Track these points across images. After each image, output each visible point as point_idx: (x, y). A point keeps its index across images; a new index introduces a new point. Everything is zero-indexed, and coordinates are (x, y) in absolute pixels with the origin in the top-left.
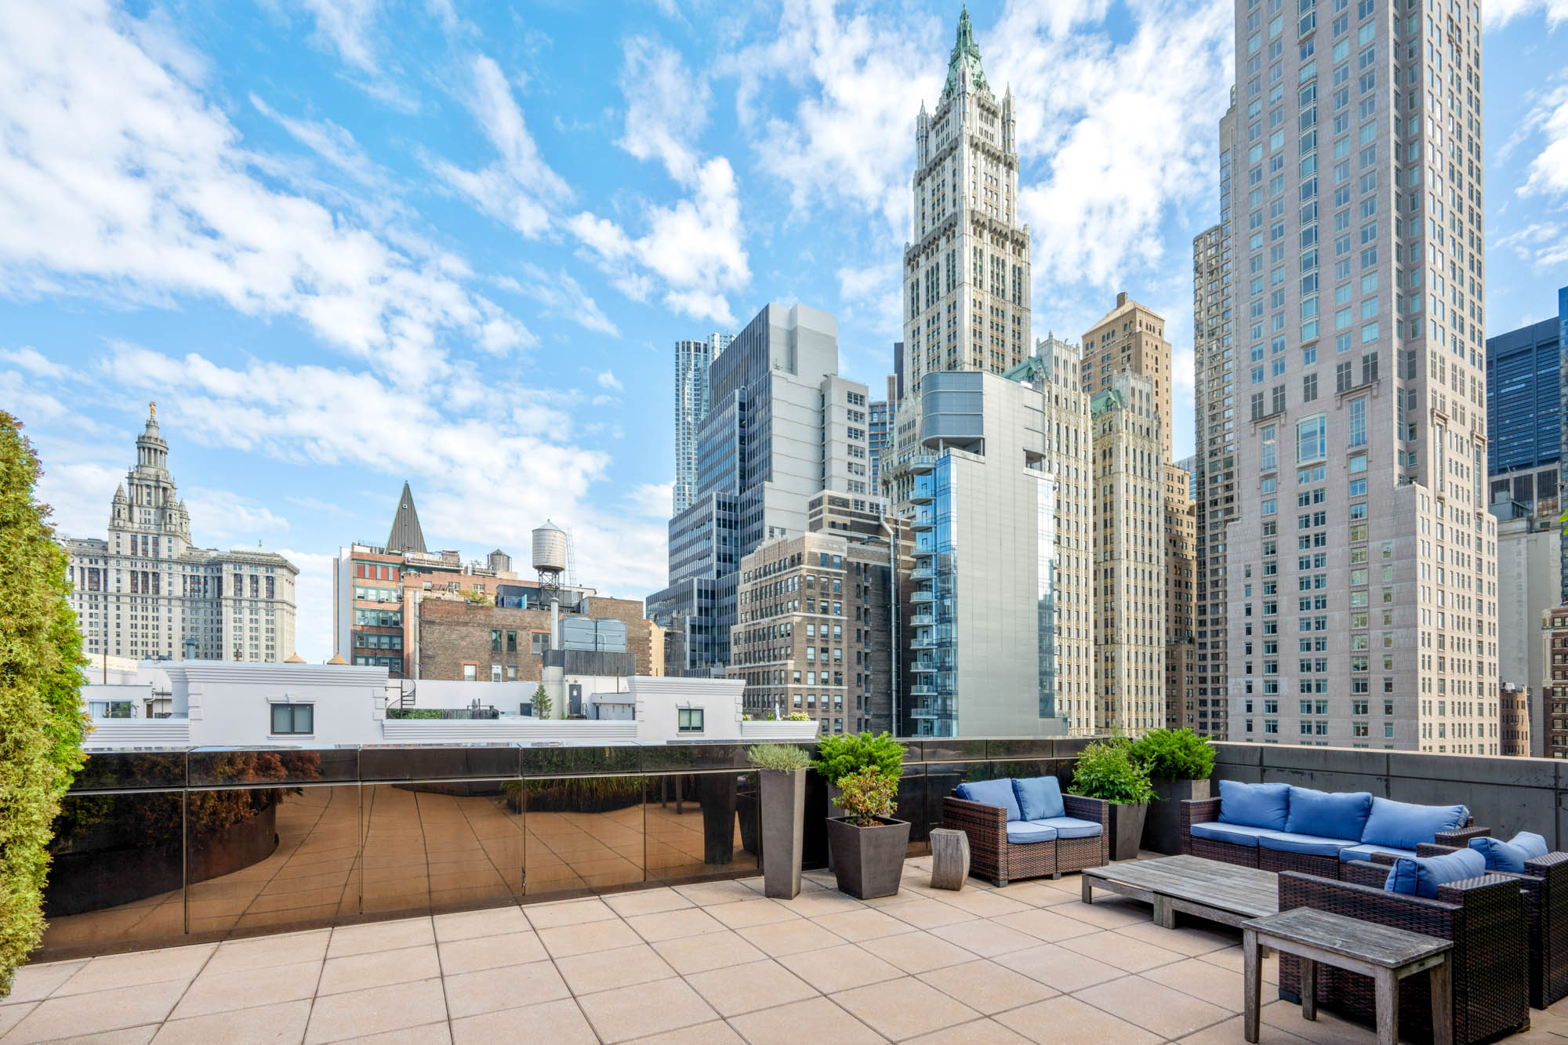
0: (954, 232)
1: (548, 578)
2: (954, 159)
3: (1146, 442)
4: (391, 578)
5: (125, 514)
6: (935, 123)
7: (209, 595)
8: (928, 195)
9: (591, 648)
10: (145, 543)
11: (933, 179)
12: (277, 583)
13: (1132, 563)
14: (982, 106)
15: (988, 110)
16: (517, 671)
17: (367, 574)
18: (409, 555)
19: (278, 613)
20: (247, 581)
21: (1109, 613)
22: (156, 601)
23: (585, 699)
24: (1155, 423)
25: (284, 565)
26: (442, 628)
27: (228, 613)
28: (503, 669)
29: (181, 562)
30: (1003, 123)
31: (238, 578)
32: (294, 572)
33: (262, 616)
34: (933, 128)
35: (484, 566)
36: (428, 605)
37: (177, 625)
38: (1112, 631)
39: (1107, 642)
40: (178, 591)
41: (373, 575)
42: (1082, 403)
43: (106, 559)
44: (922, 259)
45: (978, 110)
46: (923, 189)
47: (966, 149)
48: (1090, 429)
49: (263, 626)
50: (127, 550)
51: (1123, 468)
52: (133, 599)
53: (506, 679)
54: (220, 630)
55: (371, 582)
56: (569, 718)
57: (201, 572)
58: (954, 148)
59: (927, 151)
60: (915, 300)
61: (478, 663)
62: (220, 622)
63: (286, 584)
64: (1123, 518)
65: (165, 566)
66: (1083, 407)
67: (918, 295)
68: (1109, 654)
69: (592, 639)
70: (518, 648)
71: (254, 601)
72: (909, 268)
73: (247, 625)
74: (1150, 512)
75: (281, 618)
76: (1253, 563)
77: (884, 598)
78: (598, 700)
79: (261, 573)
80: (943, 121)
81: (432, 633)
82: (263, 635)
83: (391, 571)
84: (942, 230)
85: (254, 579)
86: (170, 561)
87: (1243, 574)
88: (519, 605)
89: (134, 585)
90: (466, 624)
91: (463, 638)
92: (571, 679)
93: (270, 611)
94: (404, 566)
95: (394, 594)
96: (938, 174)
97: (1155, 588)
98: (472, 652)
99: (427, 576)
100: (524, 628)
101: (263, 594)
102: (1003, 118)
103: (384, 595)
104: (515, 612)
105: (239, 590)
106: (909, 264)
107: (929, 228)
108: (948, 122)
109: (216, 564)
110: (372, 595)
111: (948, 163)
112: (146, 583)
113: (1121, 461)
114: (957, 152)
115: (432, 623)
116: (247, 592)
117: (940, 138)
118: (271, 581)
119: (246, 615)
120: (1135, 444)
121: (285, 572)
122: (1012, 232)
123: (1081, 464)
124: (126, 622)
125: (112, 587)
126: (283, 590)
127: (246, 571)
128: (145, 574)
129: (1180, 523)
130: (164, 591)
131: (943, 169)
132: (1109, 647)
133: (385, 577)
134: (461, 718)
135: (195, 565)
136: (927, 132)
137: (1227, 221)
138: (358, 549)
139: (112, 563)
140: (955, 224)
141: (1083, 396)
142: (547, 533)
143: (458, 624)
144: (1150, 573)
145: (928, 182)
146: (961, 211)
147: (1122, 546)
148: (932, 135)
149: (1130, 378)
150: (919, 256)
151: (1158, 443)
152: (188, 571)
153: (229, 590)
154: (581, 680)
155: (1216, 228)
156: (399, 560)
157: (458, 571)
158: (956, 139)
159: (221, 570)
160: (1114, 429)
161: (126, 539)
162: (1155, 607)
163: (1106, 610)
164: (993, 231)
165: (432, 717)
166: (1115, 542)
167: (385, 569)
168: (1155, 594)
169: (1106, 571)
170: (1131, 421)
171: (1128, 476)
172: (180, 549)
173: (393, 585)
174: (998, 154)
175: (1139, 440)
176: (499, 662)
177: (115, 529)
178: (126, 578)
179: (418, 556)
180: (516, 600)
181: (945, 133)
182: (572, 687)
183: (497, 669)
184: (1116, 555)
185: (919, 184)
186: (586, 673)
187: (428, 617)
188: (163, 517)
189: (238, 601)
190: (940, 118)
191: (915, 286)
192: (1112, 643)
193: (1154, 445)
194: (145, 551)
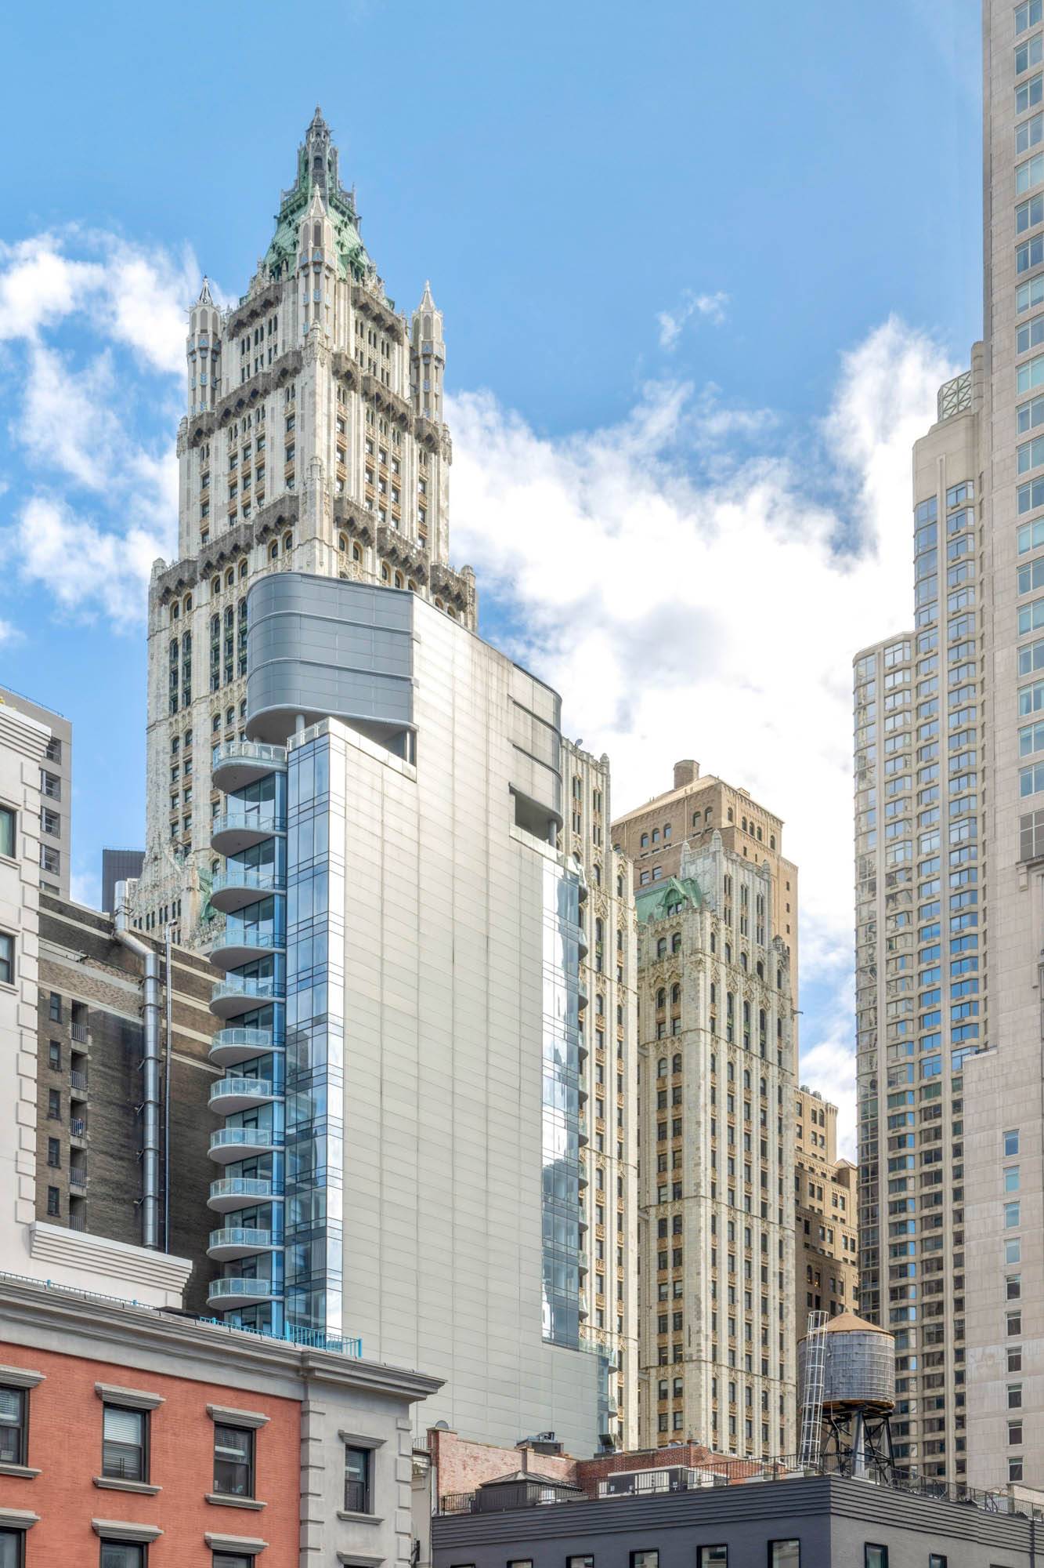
0: (288, 539)
2: (290, 394)
3: (755, 986)
6: (240, 325)
8: (218, 466)
11: (233, 434)
13: (724, 1210)
14: (364, 308)
15: (378, 319)
21: (670, 1305)
24: (776, 956)
30: (414, 360)
34: (232, 336)
38: (677, 1338)
39: (663, 1361)
42: (615, 873)
44: (201, 593)
45: (353, 314)
46: (205, 454)
47: (321, 380)
48: (631, 926)
51: (704, 1022)
58: (287, 373)
59: (216, 382)
60: (179, 675)
64: (705, 1118)
66: (615, 883)
67: (188, 666)
68: (669, 1387)
72: (165, 611)
74: (764, 1123)
76: (1021, 1126)
77: (126, 1088)
80: (263, 321)
84: (256, 531)
87: (1001, 1149)
96: (247, 424)
97: (774, 1266)
102: (412, 350)
106: (164, 600)
107: (219, 526)
108: (273, 325)
111: (275, 402)
113: (699, 1011)
114: (298, 382)
117: (252, 355)
120: (732, 983)
122: (435, 568)
123: (612, 990)
129: (818, 1193)
131: (261, 414)
132: (670, 1371)
136: (219, 343)
137: (930, 626)
140: (294, 519)
141: (615, 860)
144: (764, 1237)
145: (219, 441)
146: (309, 495)
147: (700, 1173)
148: (231, 350)
149: (721, 857)
150: (192, 583)
151: (781, 996)
155: (906, 639)
158: (297, 354)
160: (685, 947)
162: (774, 1304)
163: (662, 1298)
164: (390, 555)
166: (687, 1164)
168: (774, 1282)
169: (662, 1224)
170: (722, 939)
171: (716, 1040)
174: (401, 410)
175: (740, 979)
181: (265, 346)
184: (688, 1190)
185: (194, 443)
190: (254, 314)
191: (179, 648)
192: (678, 1359)
193: (774, 998)
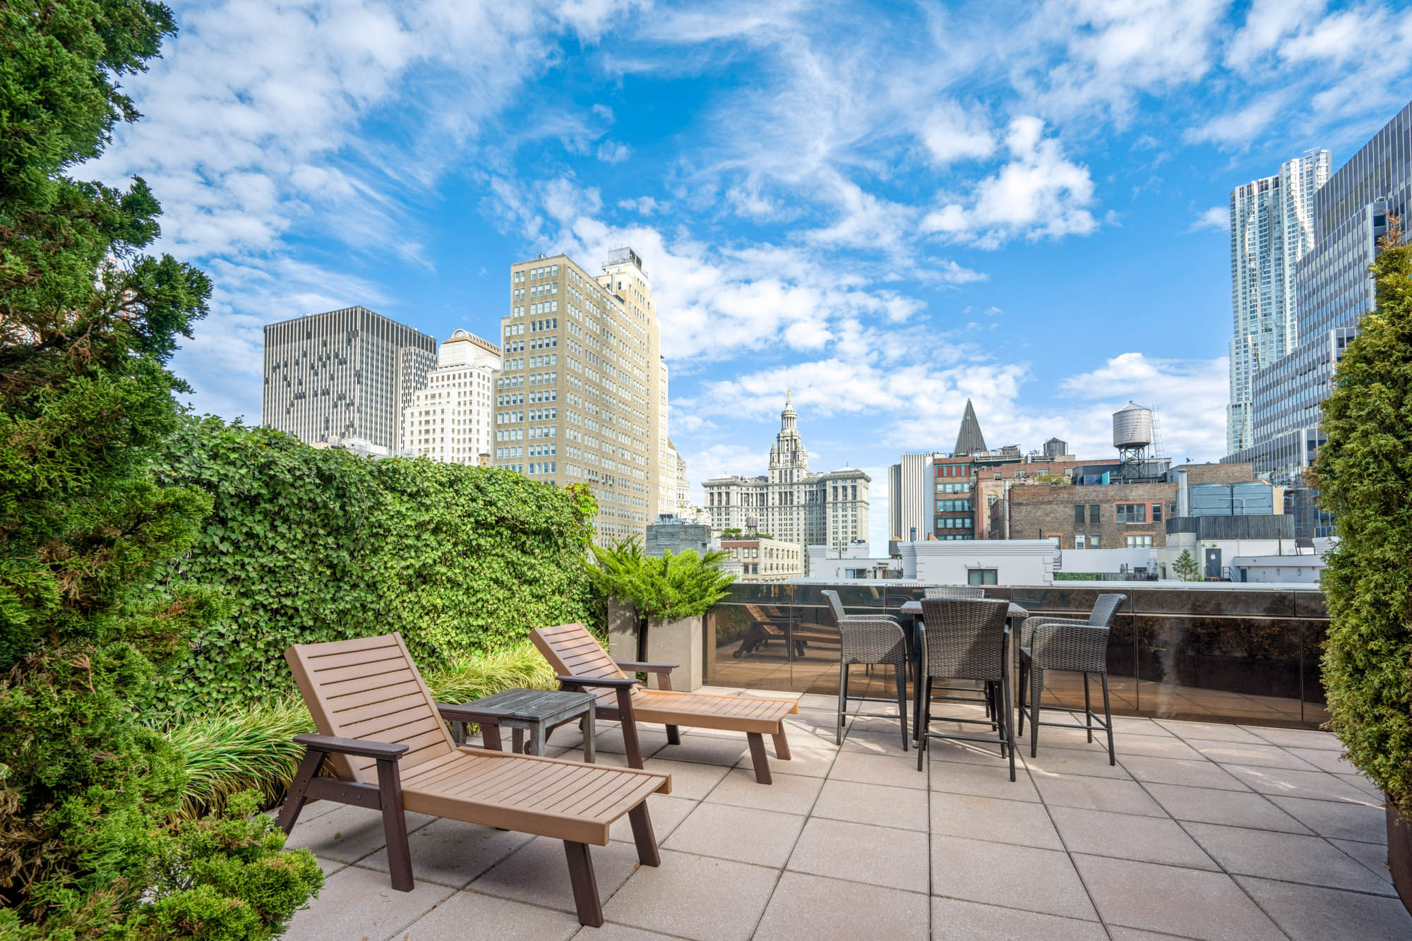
1: (1130, 454)
4: (963, 474)
5: (776, 460)
7: (818, 502)
9: (1228, 512)
10: (786, 475)
12: (858, 489)
16: (1100, 540)
17: (945, 474)
18: (976, 455)
19: (859, 509)
20: (840, 490)
22: (791, 508)
23: (1226, 562)
25: (863, 477)
26: (1029, 508)
27: (830, 512)
28: (1086, 538)
29: (804, 484)
31: (835, 489)
32: (868, 480)
33: (849, 512)
35: (1041, 454)
36: (1016, 491)
37: (802, 522)
40: (803, 502)
41: (949, 474)
43: (767, 487)
49: (850, 518)
50: (777, 481)
52: (780, 508)
53: (1089, 546)
54: (825, 524)
55: (949, 479)
56: (1206, 580)
57: (814, 488)
61: (1061, 534)
62: (825, 518)
63: (864, 489)
65: (796, 487)
69: (1228, 504)
70: (1102, 519)
71: (844, 503)
73: (840, 519)
75: (861, 513)
78: (1244, 564)
79: (849, 483)
81: (1020, 512)
82: (850, 525)
83: (963, 468)
85: (845, 488)
86: (798, 484)
88: (1100, 482)
89: (781, 500)
90: (1050, 503)
91: (1047, 515)
92: (1208, 544)
93: (854, 509)
94: (974, 463)
95: (966, 486)
98: (1057, 526)
99: (997, 469)
100: (1107, 501)
101: (850, 497)
103: (958, 487)
104: (1098, 488)
105: (836, 496)
109: (822, 482)
110: (949, 488)
112: (786, 498)
115: (1020, 504)
116: (840, 498)
118: (854, 488)
119: (840, 513)
121: (863, 481)
124: (777, 522)
125: (770, 504)
126: (863, 494)
127: (840, 484)
128: (786, 493)
130: (795, 503)
133: (959, 474)
134: (1115, 580)
135: (811, 484)
138: (937, 456)
139: (770, 488)
142: (1131, 413)
143: (1043, 503)
152: (808, 488)
153: (830, 498)
154: (1220, 544)
156: (968, 460)
157: (1019, 461)
159: (825, 485)
161: (777, 472)
165: (1075, 579)
167: (959, 469)
172: (804, 475)
173: (965, 479)
176: (1083, 532)
177: (772, 469)
178: (777, 496)
179: (982, 454)
180: (1095, 477)
182: (1209, 552)
183: (1080, 539)
186: (1227, 537)
187: (1016, 500)
188: (794, 457)
189: (835, 504)
194: (786, 479)
